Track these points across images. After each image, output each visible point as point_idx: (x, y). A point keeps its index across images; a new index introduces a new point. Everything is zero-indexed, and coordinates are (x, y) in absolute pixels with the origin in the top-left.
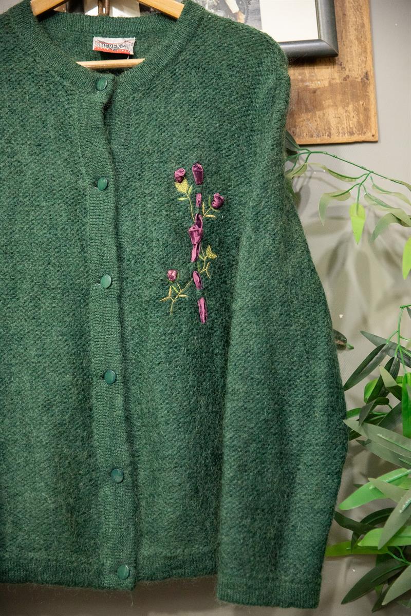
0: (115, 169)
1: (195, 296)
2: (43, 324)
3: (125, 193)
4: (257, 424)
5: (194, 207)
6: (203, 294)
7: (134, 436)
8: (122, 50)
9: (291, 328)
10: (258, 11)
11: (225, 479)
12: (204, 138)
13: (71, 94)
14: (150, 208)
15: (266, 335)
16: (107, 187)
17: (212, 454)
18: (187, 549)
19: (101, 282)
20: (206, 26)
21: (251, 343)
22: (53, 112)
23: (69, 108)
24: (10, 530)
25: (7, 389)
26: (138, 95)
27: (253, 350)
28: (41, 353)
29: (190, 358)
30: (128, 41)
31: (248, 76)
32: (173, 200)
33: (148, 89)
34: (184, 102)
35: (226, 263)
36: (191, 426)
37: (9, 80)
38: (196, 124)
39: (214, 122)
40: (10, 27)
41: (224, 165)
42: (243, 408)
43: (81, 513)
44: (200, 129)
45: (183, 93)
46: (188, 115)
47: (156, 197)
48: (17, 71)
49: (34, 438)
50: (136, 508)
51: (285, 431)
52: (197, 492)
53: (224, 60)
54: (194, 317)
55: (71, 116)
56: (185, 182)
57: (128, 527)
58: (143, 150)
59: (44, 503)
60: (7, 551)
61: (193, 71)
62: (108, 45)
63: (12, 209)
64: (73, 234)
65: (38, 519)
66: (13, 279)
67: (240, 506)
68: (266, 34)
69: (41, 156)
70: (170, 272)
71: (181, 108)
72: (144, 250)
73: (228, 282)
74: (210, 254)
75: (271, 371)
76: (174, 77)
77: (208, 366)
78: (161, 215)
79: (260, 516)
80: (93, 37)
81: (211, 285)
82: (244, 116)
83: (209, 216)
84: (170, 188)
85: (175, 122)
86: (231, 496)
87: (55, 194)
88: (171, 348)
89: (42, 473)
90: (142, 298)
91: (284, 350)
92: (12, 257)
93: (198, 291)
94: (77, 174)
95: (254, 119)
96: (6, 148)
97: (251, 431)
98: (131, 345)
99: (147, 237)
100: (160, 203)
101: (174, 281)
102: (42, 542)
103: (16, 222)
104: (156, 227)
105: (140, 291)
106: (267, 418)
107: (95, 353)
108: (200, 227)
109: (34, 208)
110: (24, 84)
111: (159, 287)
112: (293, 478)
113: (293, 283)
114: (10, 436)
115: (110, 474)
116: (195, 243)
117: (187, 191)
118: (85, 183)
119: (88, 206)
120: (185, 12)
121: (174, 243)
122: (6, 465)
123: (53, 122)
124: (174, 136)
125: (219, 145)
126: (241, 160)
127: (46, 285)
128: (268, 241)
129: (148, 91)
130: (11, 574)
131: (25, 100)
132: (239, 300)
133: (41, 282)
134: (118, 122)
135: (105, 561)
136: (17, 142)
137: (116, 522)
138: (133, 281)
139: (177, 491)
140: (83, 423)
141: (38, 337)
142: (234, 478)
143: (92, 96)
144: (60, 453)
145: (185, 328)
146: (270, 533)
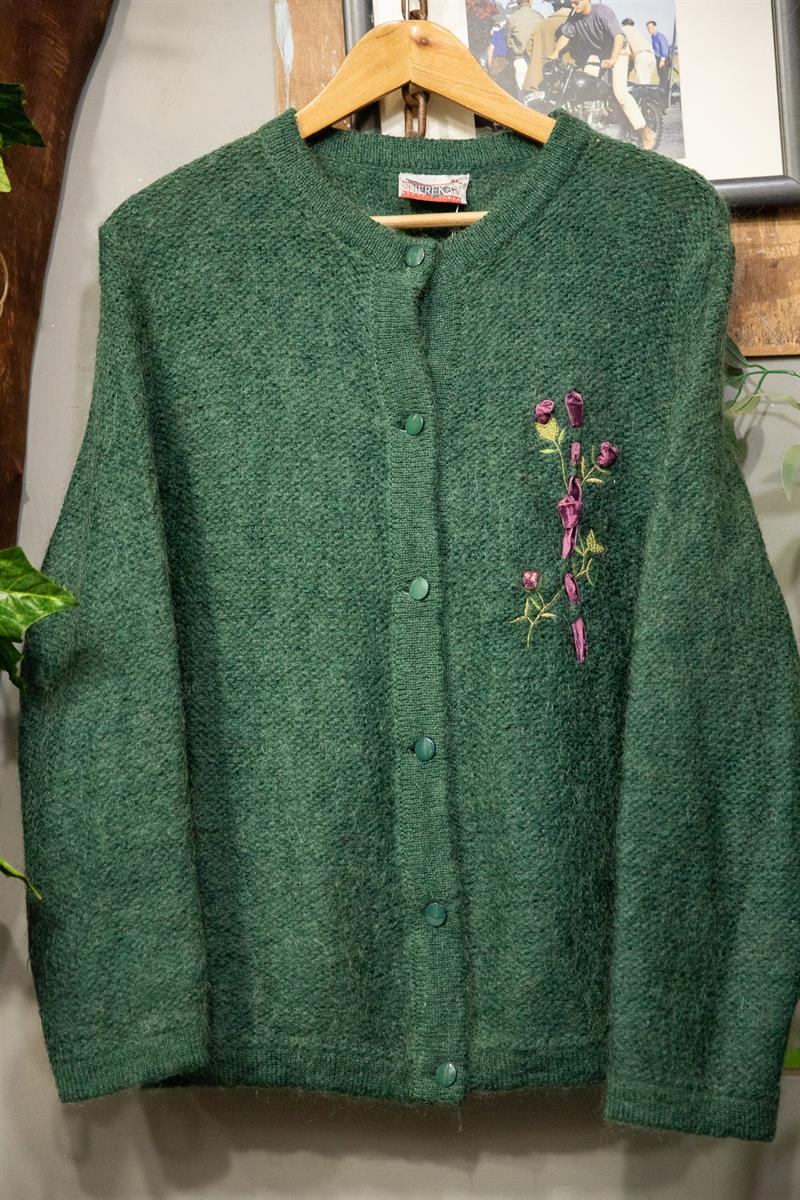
0: (437, 400)
1: (568, 615)
2: (313, 659)
3: (452, 441)
4: (674, 830)
5: (568, 466)
6: (582, 612)
7: (462, 849)
8: (447, 197)
9: (733, 672)
10: (678, 126)
11: (621, 919)
12: (585, 348)
13: (362, 273)
14: (494, 466)
15: (689, 683)
16: (423, 429)
17: (595, 882)
18: (553, 1039)
19: (411, 589)
20: (591, 158)
21: (665, 696)
22: (332, 303)
23: (359, 295)
24: (260, 1000)
25: (253, 766)
26: (476, 273)
27: (667, 707)
28: (310, 707)
29: (559, 719)
30: (457, 181)
31: (663, 243)
32: (533, 452)
33: (493, 264)
34: (553, 287)
35: (620, 561)
36: (561, 834)
37: (260, 248)
38: (573, 324)
39: (604, 320)
40: (262, 158)
41: (619, 393)
42: (651, 804)
43: (376, 974)
44: (579, 333)
45: (551, 271)
46: (560, 308)
47: (504, 448)
48: (273, 233)
49: (301, 848)
50: (467, 969)
51: (720, 844)
52: (571, 943)
53: (621, 215)
54: (567, 651)
55: (362, 309)
56: (553, 423)
57: (453, 1001)
58: (483, 367)
59: (316, 956)
60: (254, 1034)
61: (570, 234)
62: (423, 187)
63: (263, 465)
64: (364, 508)
65: (306, 982)
66: (264, 583)
67: (645, 965)
68: (694, 172)
69: (311, 375)
70: (527, 575)
71: (547, 296)
72: (484, 537)
73: (622, 593)
74: (593, 545)
75: (697, 744)
76: (536, 243)
77: (589, 734)
78: (513, 478)
79: (679, 984)
80: (398, 173)
81: (594, 597)
82: (654, 310)
83: (593, 480)
84: (528, 432)
85: (537, 321)
86: (630, 949)
87: (333, 441)
88: (528, 702)
89: (313, 905)
90: (479, 617)
91: (720, 709)
92: (262, 546)
93: (573, 607)
94: (372, 407)
95: (671, 316)
96: (255, 362)
97: (663, 842)
98: (459, 695)
99: (488, 515)
100: (511, 459)
101: (533, 591)
102: (313, 1020)
103: (269, 487)
104: (504, 499)
105: (476, 606)
106: (690, 822)
107: (399, 708)
108: (577, 499)
109: (298, 464)
110: (284, 255)
111: (509, 600)
112: (734, 924)
113: (736, 596)
114: (258, 844)
115: (423, 911)
116: (569, 526)
117: (557, 437)
118: (384, 422)
119: (389, 462)
120: (557, 134)
121: (534, 526)
122: (250, 892)
123: (331, 318)
124: (536, 344)
125: (611, 360)
126: (648, 385)
127: (319, 592)
128: (695, 525)
129: (492, 268)
130: (262, 1071)
131: (286, 282)
132: (645, 623)
133: (311, 587)
134: (440, 319)
135: (414, 1056)
136: (271, 352)
137: (434, 991)
138: (465, 589)
139: (538, 940)
140: (379, 826)
141: (304, 680)
142: (633, 919)
143: (397, 275)
144: (343, 873)
145: (551, 669)
146: (695, 1013)
